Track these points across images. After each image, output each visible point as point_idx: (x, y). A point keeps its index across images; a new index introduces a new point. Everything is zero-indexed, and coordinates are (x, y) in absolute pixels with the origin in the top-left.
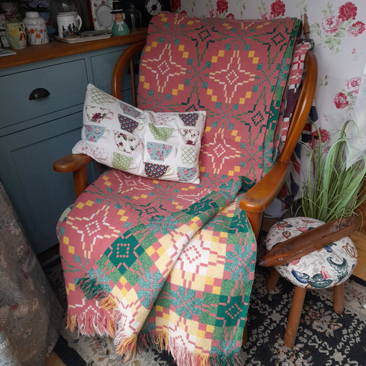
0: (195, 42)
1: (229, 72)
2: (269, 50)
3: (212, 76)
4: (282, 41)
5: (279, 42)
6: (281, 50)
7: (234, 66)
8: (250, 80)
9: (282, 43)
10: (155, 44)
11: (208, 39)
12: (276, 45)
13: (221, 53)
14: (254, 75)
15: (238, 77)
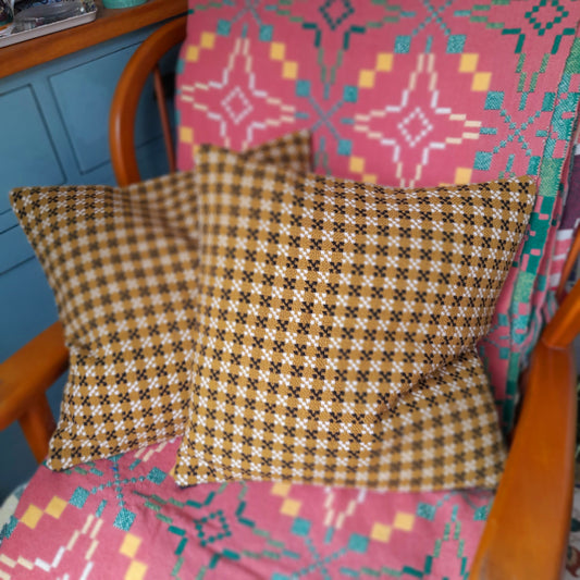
0: (313, 32)
1: (406, 112)
2: (518, 49)
3: (362, 123)
4: (558, 20)
5: (549, 26)
6: (555, 50)
7: (420, 97)
8: (467, 135)
9: (558, 28)
10: (208, 40)
11: (346, 24)
12: (541, 33)
13: (385, 62)
14: (477, 124)
15: (430, 128)
